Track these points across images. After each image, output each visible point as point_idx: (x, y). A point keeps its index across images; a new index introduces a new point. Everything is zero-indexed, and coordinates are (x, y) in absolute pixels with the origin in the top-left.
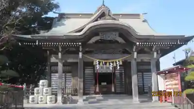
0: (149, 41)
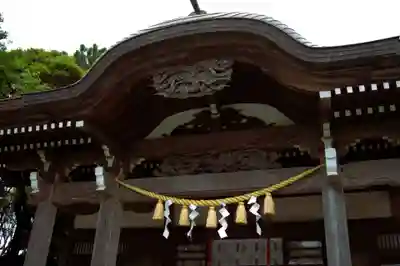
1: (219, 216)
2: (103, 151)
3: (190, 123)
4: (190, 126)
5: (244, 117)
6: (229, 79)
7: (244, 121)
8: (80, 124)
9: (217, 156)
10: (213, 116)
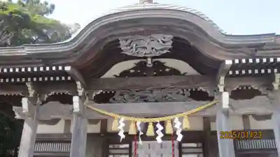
0: (259, 53)
1: (156, 129)
2: (76, 85)
3: (132, 69)
4: (132, 71)
5: (168, 68)
6: (170, 47)
7: (167, 70)
8: (68, 68)
9: (152, 91)
10: (148, 66)
